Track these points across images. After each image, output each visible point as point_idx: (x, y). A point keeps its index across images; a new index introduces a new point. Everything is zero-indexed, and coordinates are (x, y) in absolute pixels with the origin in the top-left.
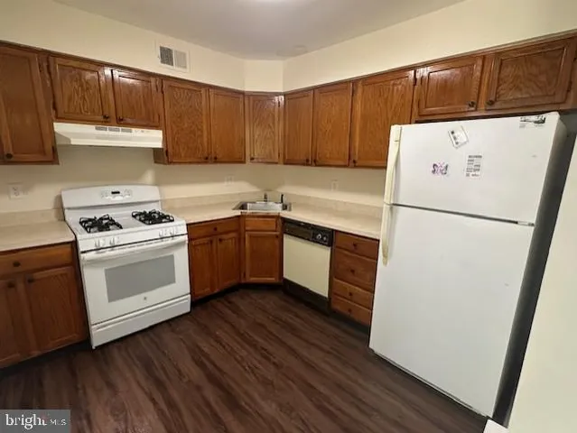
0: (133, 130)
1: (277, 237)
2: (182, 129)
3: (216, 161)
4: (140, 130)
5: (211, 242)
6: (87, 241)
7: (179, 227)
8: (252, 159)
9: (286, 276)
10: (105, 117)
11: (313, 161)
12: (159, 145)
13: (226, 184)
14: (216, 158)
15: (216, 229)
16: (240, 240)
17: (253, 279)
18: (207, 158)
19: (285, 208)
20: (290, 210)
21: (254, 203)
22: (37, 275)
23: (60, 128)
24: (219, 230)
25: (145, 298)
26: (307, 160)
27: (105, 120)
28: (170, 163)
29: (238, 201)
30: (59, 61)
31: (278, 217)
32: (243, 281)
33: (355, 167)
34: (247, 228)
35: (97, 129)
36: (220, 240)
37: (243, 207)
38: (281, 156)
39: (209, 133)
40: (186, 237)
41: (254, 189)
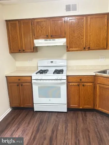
0: (56, 39)
2: (74, 37)
4: (58, 39)
5: (79, 85)
6: (35, 76)
10: (47, 36)
14: (89, 48)
15: (81, 80)
18: (84, 48)
22: (24, 84)
23: (36, 41)
25: (50, 100)
27: (47, 37)
30: (36, 20)
34: (98, 82)
35: (45, 40)
36: (83, 85)
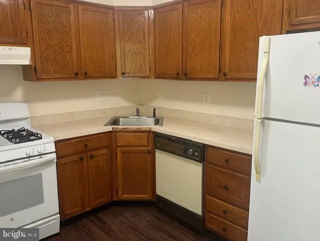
1: (149, 152)
2: (51, 45)
3: (86, 76)
5: (82, 159)
7: (46, 145)
8: (123, 74)
9: (159, 192)
11: (184, 74)
12: (27, 62)
13: (98, 99)
14: (86, 74)
15: (86, 146)
16: (112, 156)
17: (126, 197)
18: (77, 74)
19: (157, 122)
20: (162, 125)
21: (127, 117)
24: (90, 146)
25: (12, 220)
26: (178, 74)
28: (38, 79)
29: (111, 116)
31: (149, 132)
32: (115, 199)
33: (226, 80)
34: (119, 144)
36: (91, 157)
37: (115, 122)
38: (153, 70)
39: (79, 50)
40: (54, 155)
41: (127, 104)
